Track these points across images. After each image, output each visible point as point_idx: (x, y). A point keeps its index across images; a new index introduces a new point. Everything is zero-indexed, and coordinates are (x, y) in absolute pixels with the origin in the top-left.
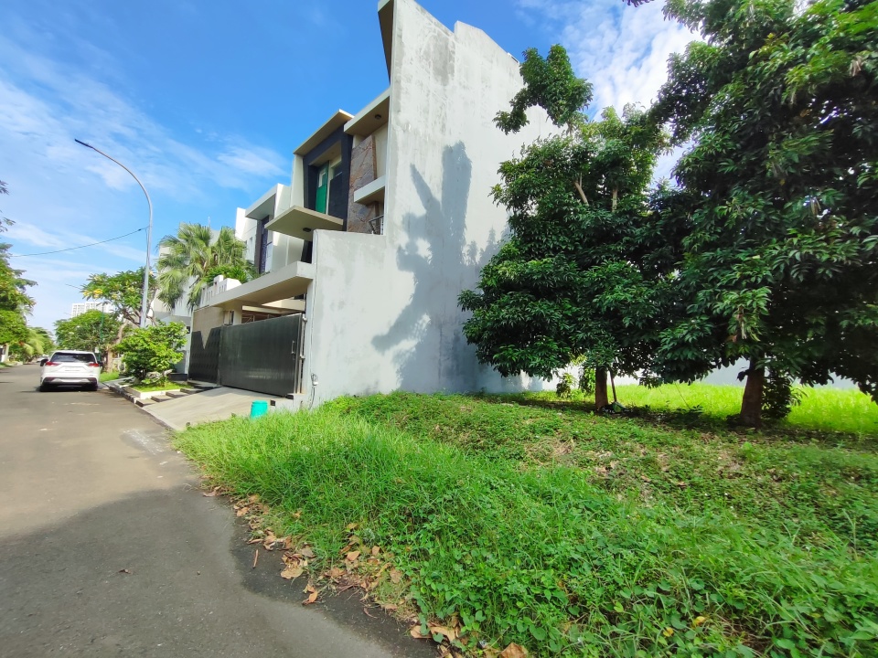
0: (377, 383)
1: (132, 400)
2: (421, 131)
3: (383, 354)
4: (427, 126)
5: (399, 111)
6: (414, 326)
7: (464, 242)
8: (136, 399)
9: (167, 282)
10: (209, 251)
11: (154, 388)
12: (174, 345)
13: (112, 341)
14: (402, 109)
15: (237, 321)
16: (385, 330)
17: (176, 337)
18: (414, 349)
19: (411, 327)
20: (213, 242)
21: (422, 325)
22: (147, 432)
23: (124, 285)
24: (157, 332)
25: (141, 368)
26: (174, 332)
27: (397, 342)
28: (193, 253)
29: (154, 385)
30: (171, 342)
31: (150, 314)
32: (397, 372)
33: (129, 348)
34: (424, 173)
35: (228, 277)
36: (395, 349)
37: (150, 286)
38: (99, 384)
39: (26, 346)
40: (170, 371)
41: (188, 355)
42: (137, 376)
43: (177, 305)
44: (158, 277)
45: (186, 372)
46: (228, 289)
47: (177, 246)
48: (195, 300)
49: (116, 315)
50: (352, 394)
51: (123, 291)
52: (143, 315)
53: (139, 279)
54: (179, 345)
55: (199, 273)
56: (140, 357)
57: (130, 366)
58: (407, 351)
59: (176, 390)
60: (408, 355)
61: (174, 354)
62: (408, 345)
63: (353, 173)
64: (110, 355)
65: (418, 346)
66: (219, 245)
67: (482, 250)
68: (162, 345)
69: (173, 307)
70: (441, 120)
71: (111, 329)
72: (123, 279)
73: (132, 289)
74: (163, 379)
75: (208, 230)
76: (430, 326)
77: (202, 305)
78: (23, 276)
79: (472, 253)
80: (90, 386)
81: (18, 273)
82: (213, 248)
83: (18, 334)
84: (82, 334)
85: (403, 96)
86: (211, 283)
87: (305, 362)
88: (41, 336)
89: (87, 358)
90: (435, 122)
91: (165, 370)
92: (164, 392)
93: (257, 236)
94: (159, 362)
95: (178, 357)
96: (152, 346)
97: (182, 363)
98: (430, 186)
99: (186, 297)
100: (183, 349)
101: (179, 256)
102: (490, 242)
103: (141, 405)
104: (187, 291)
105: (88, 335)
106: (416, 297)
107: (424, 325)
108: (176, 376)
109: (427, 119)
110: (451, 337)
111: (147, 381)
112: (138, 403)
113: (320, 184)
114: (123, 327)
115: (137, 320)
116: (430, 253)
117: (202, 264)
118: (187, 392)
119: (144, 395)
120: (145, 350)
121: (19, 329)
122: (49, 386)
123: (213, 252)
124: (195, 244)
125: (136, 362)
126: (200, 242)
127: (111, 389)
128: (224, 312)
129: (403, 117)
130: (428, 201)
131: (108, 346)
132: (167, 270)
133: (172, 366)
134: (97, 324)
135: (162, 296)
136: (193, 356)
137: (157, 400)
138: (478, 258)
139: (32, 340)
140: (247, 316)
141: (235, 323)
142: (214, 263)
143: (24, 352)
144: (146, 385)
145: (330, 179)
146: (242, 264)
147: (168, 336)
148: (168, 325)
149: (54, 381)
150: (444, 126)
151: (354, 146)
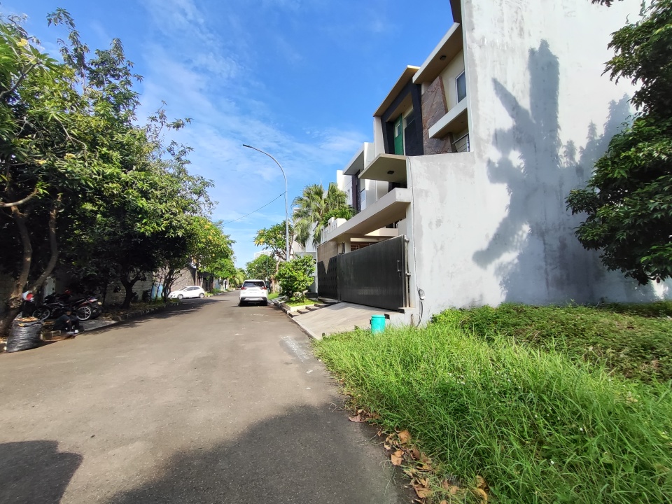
0: (481, 296)
1: (286, 313)
2: (498, 41)
3: (486, 268)
4: (503, 35)
5: (473, 29)
6: (514, 238)
7: (559, 144)
8: (288, 312)
9: (299, 228)
10: (323, 202)
11: (298, 304)
12: (308, 272)
13: (273, 273)
14: (476, 27)
15: (347, 251)
16: (484, 244)
17: (308, 266)
18: (516, 261)
19: (511, 239)
20: (325, 196)
21: (522, 236)
22: (296, 339)
23: (275, 234)
24: (296, 263)
25: (289, 290)
26: (307, 262)
27: (498, 255)
28: (313, 205)
29: (297, 301)
30: (305, 270)
31: (292, 253)
32: (501, 284)
33: (281, 276)
34: (506, 82)
35: (337, 218)
36: (497, 262)
37: (290, 233)
38: (269, 301)
39: (236, 279)
40: (306, 291)
41: (317, 279)
42: (288, 295)
43: (307, 245)
44: (293, 225)
45: (317, 292)
46: (338, 226)
47: (303, 202)
48: (317, 239)
49: (273, 256)
50: (458, 307)
51: (275, 238)
52: (287, 253)
53: (282, 229)
54: (311, 272)
55: (318, 219)
56: (288, 282)
57: (284, 289)
58: (510, 263)
59: (312, 305)
60: (510, 267)
61: (308, 279)
62: (509, 257)
63: (424, 116)
64: (273, 282)
65: (519, 257)
66: (329, 197)
67: (581, 148)
68: (300, 273)
69: (304, 246)
70: (518, 25)
71: (272, 265)
72: (274, 230)
73: (280, 236)
74: (303, 297)
75: (321, 187)
76: (531, 235)
77: (322, 241)
78: (231, 238)
79: (570, 152)
80: (263, 303)
81: (228, 237)
82: (325, 200)
83: (232, 273)
84: (259, 269)
85: (475, 13)
86: (326, 224)
87: (411, 279)
88: (241, 273)
89: (260, 284)
90: (512, 29)
91: (304, 290)
92: (305, 306)
93: (353, 188)
94: (300, 285)
95: (310, 281)
96: (295, 274)
97: (313, 285)
98: (514, 94)
99: (311, 238)
100: (313, 274)
101: (305, 209)
102: (590, 138)
103: (292, 316)
104: (312, 233)
105: (262, 270)
106: (513, 207)
107: (525, 236)
108: (311, 295)
109: (502, 29)
110: (556, 244)
111: (294, 299)
112: (290, 314)
113: (397, 135)
114: (278, 263)
115: (284, 257)
116: (522, 161)
117: (319, 212)
118: (319, 306)
119: (293, 309)
120: (291, 276)
121: (231, 270)
122: (244, 303)
123: (325, 203)
124: (313, 199)
125: (286, 285)
126: (317, 197)
127: (275, 304)
128: (337, 245)
129: (477, 34)
130: (514, 109)
131: (272, 276)
132: (299, 220)
133: (307, 288)
134: (265, 263)
135: (297, 239)
136: (319, 280)
137: (301, 313)
138: (578, 157)
139: (238, 276)
140: (354, 246)
141: (346, 253)
142: (327, 210)
143: (235, 283)
144: (292, 301)
145: (404, 128)
146: (345, 208)
147: (303, 265)
148: (302, 258)
149: (246, 299)
150: (522, 29)
151: (423, 92)
